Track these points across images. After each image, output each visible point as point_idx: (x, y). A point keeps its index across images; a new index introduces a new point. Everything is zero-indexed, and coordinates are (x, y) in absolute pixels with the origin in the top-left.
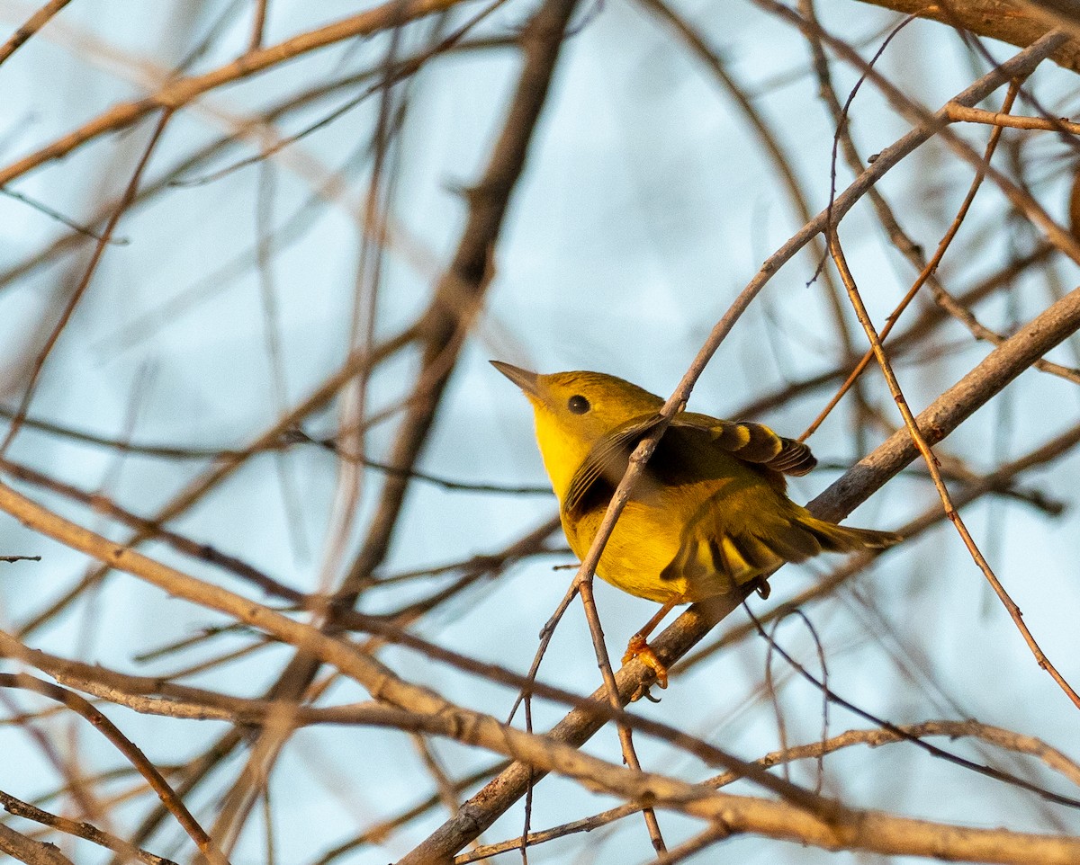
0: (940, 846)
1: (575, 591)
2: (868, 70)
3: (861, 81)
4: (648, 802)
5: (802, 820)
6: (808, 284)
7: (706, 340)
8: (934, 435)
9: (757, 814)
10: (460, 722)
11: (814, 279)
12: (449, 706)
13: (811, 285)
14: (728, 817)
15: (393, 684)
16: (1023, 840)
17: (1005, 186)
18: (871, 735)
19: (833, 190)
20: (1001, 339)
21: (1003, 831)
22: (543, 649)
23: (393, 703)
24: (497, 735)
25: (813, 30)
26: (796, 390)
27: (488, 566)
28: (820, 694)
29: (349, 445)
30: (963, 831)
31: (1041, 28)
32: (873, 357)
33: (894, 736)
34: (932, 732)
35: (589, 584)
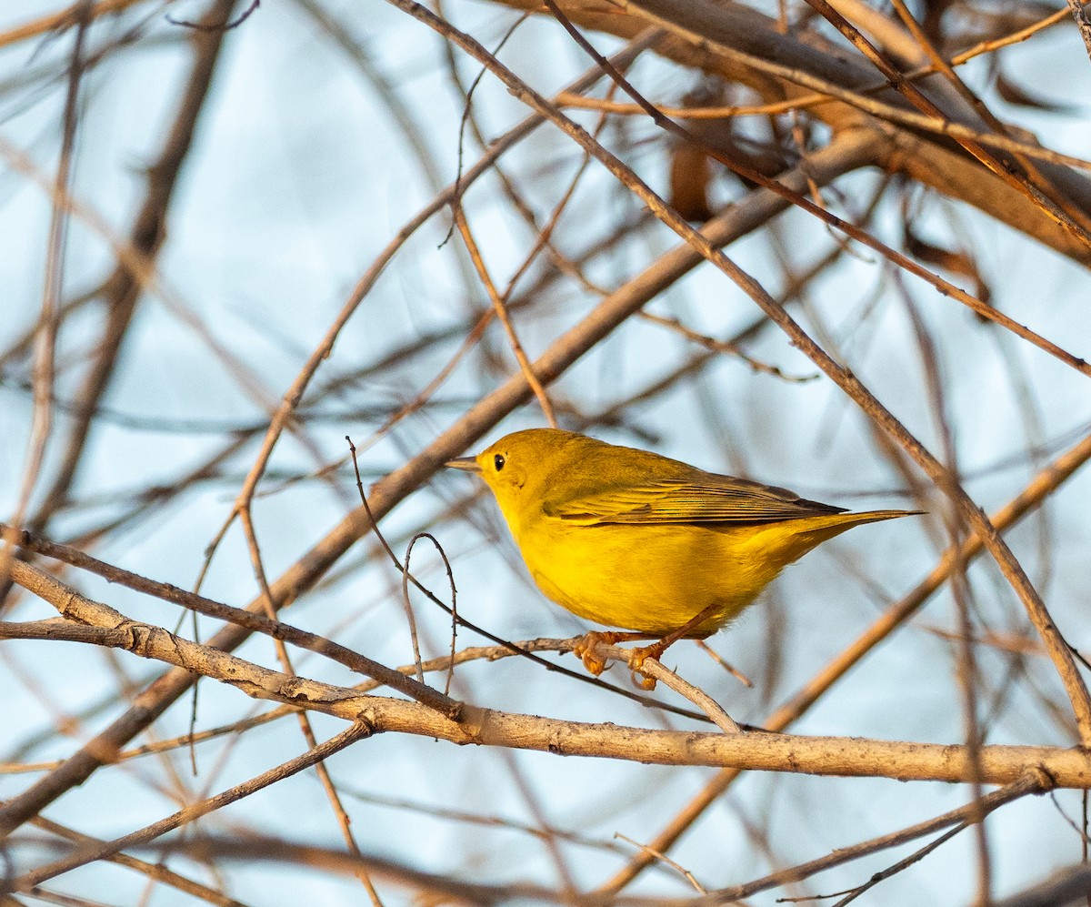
0: (554, 742)
1: (236, 514)
2: (491, 61)
3: (484, 70)
4: (299, 703)
5: (435, 718)
6: (440, 247)
7: (350, 295)
8: (548, 378)
9: (395, 713)
10: (136, 636)
11: (445, 242)
12: (127, 621)
13: (442, 248)
14: (370, 715)
15: (78, 601)
16: (627, 734)
17: (611, 162)
18: (489, 652)
19: (461, 166)
20: (606, 293)
21: (610, 725)
22: (208, 563)
23: (78, 619)
24: (169, 646)
25: (444, 27)
26: (428, 341)
27: (161, 494)
28: (450, 617)
29: (41, 387)
30: (574, 726)
31: (642, 24)
32: (494, 312)
33: (510, 651)
34: (543, 648)
35: (247, 507)
